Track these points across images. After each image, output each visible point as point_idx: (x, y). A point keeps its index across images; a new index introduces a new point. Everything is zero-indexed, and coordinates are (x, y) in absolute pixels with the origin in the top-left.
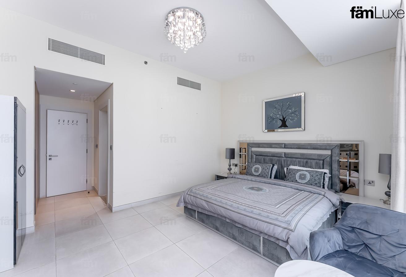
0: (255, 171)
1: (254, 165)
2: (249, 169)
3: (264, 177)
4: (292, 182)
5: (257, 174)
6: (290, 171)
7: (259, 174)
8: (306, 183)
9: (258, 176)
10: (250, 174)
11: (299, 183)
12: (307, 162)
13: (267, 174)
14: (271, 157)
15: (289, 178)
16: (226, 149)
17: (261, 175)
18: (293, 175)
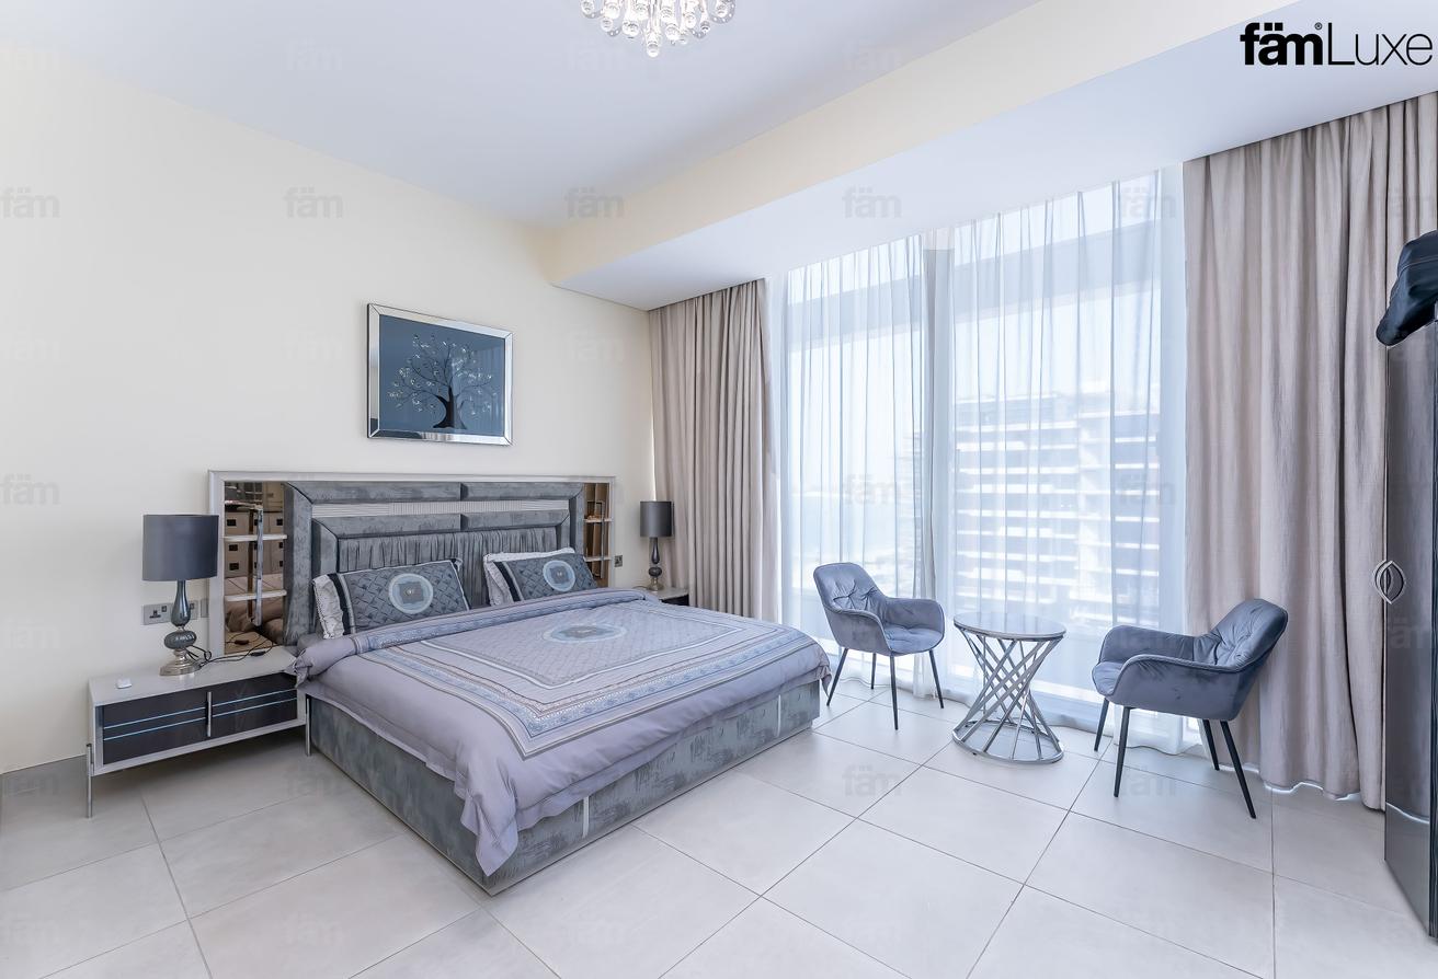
0: (406, 599)
1: (388, 579)
2: (368, 597)
3: (453, 610)
4: (545, 595)
5: (423, 607)
6: (518, 569)
7: (431, 606)
8: (573, 590)
9: (425, 615)
10: (385, 620)
11: (560, 593)
12: (523, 537)
13: (456, 596)
14: (414, 538)
15: (528, 589)
16: (150, 520)
17: (439, 608)
18: (535, 577)
